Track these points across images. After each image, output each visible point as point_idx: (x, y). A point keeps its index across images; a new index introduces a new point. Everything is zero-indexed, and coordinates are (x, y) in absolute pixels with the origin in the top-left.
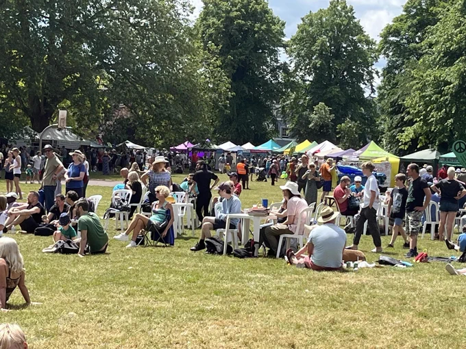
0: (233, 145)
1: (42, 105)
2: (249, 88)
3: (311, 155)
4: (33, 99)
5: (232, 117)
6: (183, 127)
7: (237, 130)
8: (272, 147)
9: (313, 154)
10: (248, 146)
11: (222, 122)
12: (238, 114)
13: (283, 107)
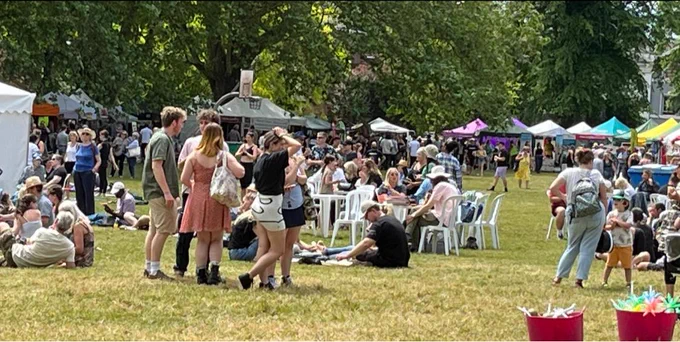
0: (556, 126)
1: (228, 59)
2: (595, 25)
3: (669, 143)
4: (215, 49)
5: (564, 77)
6: (459, 95)
7: (574, 99)
8: (615, 130)
9: (673, 142)
10: (581, 128)
11: (548, 85)
12: (576, 72)
13: (659, 60)
